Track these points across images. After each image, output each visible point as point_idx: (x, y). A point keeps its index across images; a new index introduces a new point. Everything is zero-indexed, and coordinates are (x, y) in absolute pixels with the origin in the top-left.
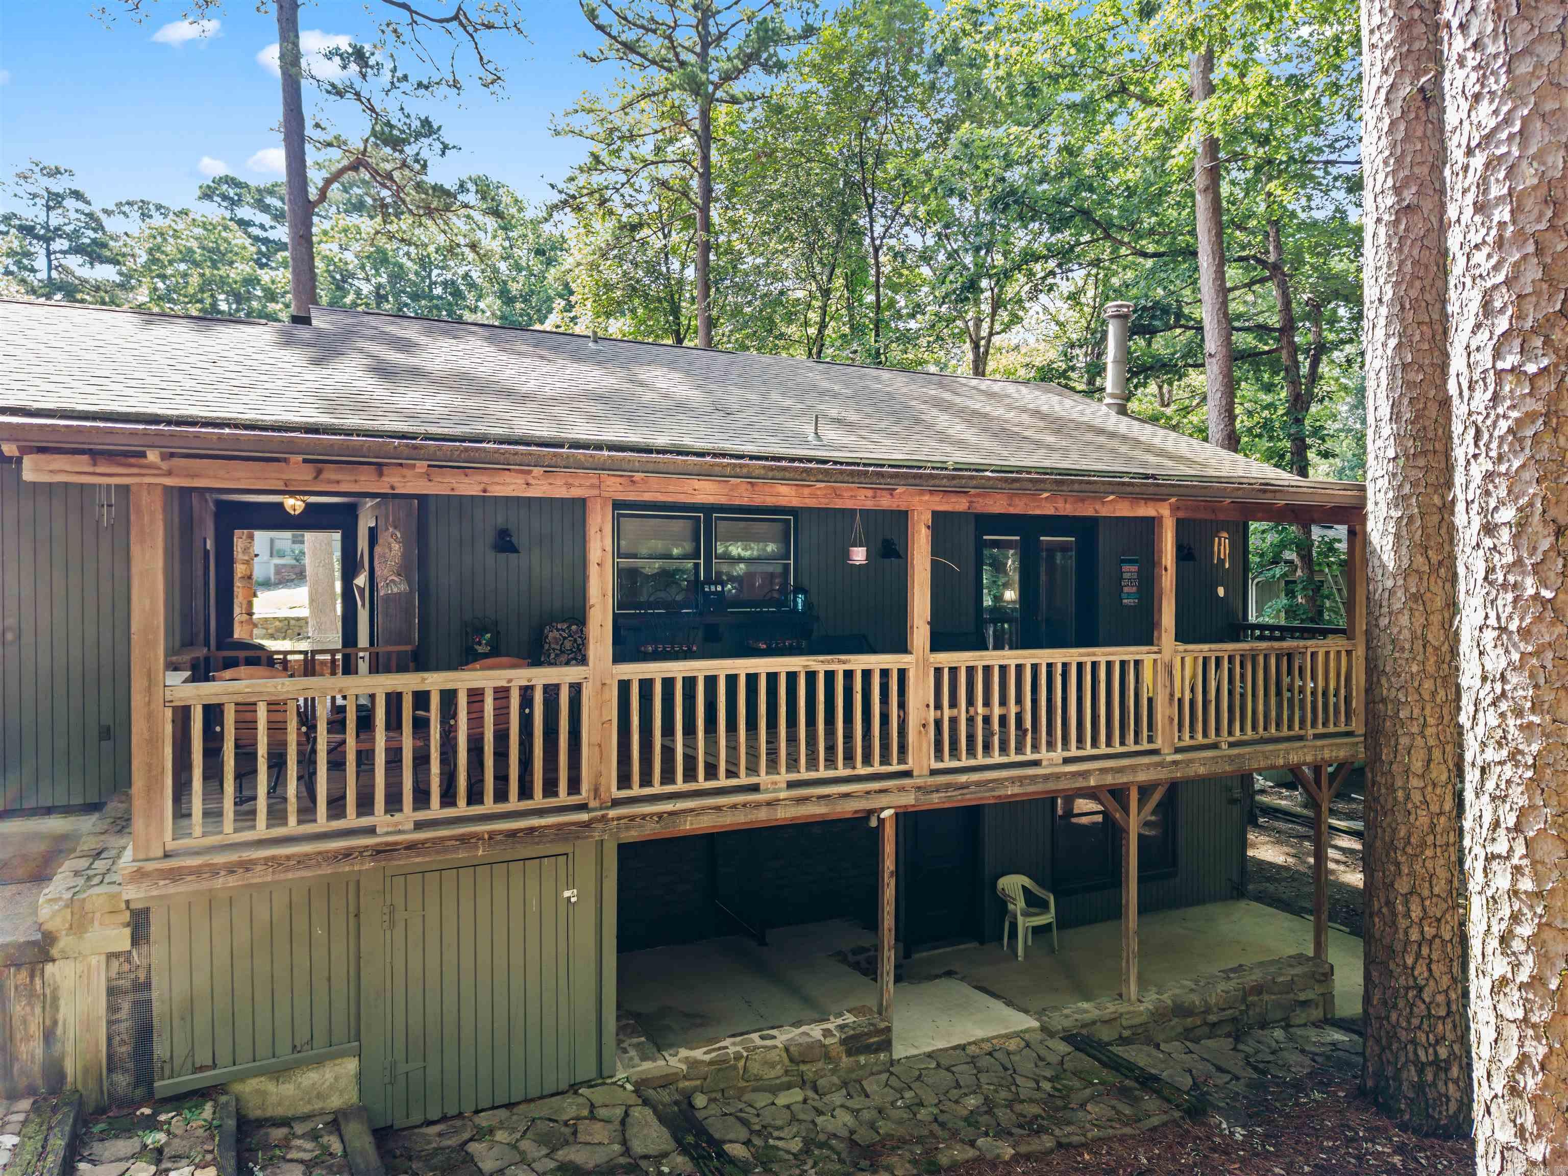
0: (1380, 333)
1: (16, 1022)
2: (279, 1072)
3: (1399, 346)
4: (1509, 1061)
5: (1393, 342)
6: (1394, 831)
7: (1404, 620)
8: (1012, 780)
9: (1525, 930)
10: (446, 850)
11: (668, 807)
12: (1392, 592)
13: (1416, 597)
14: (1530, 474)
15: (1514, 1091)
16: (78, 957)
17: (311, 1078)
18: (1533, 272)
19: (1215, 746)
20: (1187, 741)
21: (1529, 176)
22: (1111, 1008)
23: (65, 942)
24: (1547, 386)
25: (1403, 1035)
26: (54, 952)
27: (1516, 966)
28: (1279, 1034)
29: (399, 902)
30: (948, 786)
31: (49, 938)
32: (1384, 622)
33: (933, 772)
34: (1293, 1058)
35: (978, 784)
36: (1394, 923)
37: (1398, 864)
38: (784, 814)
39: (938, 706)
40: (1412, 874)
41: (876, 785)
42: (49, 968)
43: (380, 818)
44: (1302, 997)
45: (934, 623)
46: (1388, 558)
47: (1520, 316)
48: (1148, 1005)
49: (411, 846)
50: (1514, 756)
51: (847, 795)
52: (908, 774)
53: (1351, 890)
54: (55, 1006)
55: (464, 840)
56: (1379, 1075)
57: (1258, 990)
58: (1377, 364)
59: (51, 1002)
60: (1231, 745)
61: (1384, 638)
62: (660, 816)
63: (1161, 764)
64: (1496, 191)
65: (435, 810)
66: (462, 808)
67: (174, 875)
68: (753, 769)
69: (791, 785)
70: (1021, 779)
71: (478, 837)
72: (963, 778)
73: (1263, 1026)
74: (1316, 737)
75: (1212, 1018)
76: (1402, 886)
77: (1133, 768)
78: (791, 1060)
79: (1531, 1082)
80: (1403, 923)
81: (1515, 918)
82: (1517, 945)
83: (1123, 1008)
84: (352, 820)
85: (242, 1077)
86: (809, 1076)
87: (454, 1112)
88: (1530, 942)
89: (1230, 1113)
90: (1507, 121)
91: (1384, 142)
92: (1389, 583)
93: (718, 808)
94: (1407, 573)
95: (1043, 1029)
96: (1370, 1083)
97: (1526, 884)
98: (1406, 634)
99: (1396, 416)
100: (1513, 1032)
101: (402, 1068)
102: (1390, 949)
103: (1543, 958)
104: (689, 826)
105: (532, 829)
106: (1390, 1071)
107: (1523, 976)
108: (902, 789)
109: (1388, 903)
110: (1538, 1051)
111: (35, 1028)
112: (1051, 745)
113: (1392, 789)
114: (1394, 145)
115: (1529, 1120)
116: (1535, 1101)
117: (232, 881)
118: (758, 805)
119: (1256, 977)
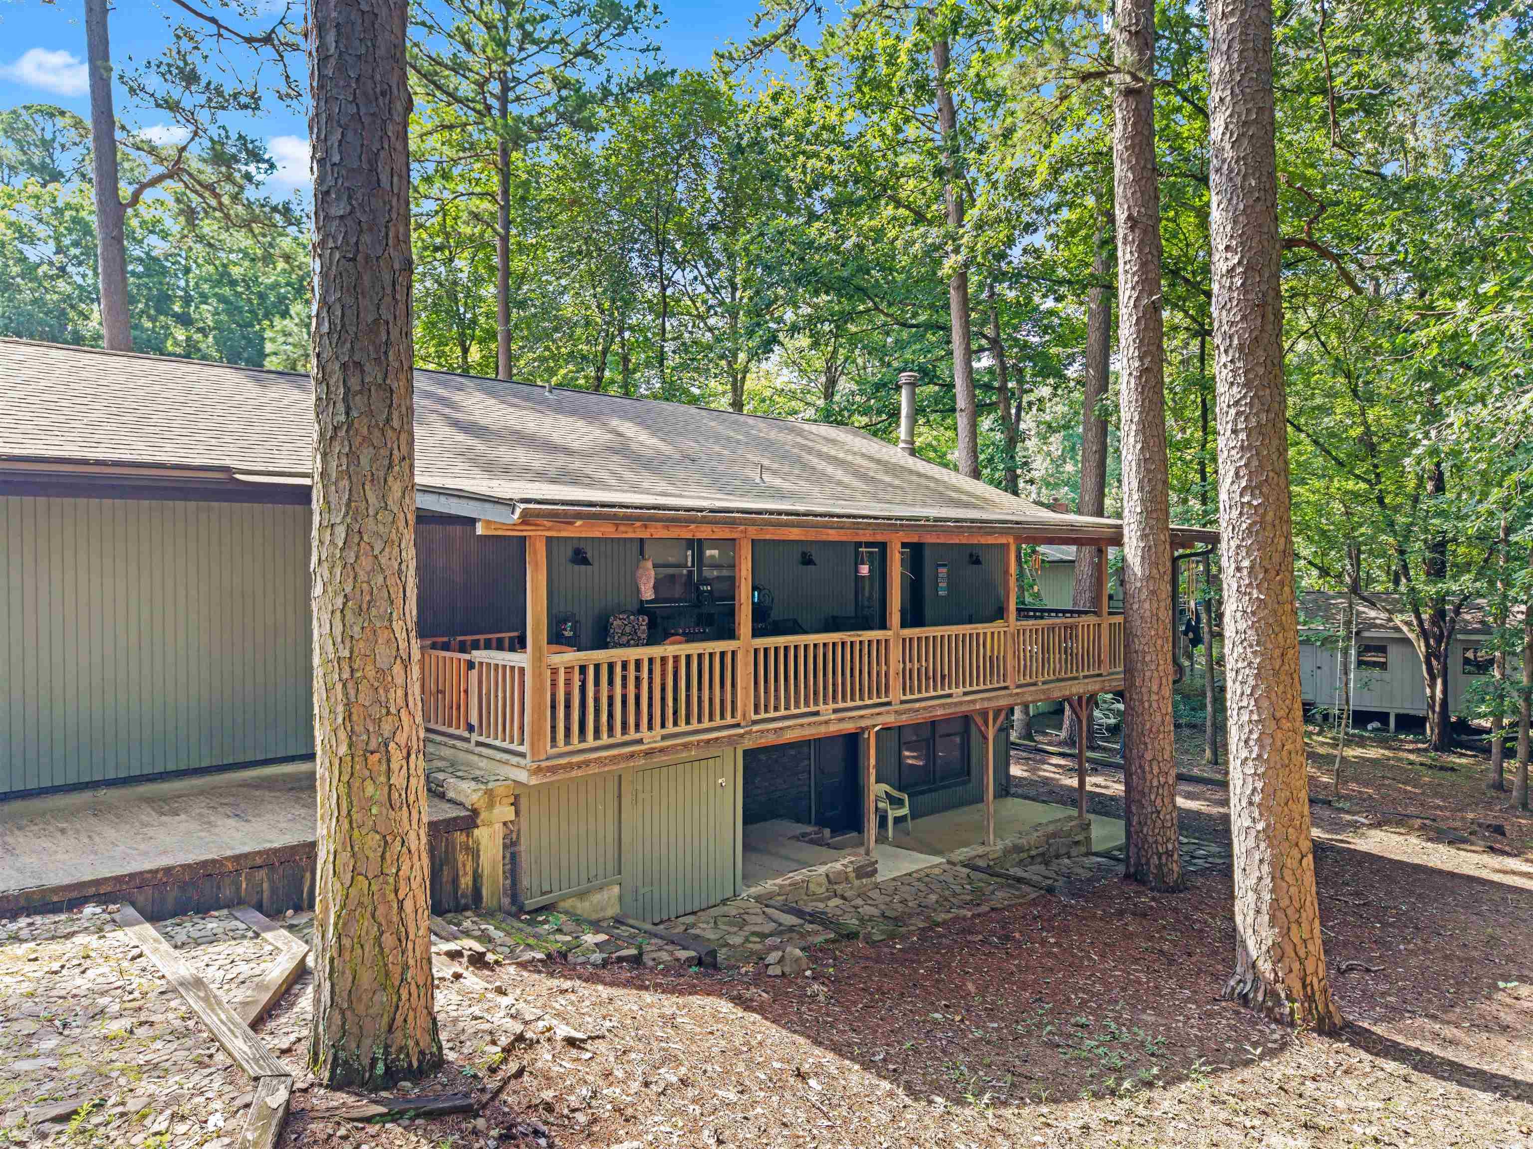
0: (1132, 440)
1: (460, 865)
2: (582, 895)
3: (1142, 449)
4: (1248, 792)
5: (1139, 446)
6: (1144, 725)
7: (1147, 605)
8: (939, 706)
9: (1255, 736)
10: (677, 752)
11: (780, 724)
12: (1140, 590)
13: (1153, 592)
14: (1255, 547)
15: (1251, 803)
16: (490, 824)
17: (596, 898)
18: (1255, 463)
19: (1035, 684)
20: (1022, 681)
21: (1253, 422)
22: (980, 850)
23: (484, 815)
24: (1261, 511)
25: (1150, 840)
26: (479, 821)
27: (1251, 752)
28: (1066, 861)
29: (640, 788)
30: (910, 710)
31: (475, 812)
32: (1136, 606)
33: (902, 702)
34: (1080, 871)
35: (924, 708)
36: (1145, 779)
37: (1146, 744)
38: (834, 728)
39: (904, 662)
40: (1153, 748)
41: (877, 710)
42: (476, 832)
43: (645, 733)
44: (1077, 838)
45: (903, 612)
46: (1138, 570)
47: (1250, 480)
48: (1000, 846)
49: (662, 750)
50: (1250, 664)
51: (862, 717)
52: (888, 704)
53: (1070, 789)
54: (478, 856)
55: (685, 746)
56: (1138, 864)
57: (1054, 835)
58: (1130, 457)
59: (475, 854)
60: (1044, 683)
61: (1136, 616)
62: (775, 730)
63: (1011, 695)
64: (1241, 426)
65: (670, 729)
66: (683, 727)
67: (553, 770)
68: (816, 703)
69: (835, 711)
70: (943, 706)
71: (691, 743)
72: (917, 705)
73: (1057, 857)
74: (1085, 677)
75: (1033, 853)
76: (1148, 756)
77: (997, 697)
78: (830, 882)
79: (1257, 799)
80: (1149, 776)
81: (1251, 732)
82: (1252, 743)
83: (987, 849)
84: (632, 735)
85: (564, 898)
86: (839, 892)
87: (665, 917)
88: (1257, 740)
89: (1062, 894)
90: (1245, 397)
91: (1133, 329)
92: (1139, 585)
93: (802, 725)
94: (1149, 578)
95: (949, 862)
96: (1132, 870)
97: (1255, 717)
98: (1148, 614)
100: (1250, 779)
101: (641, 891)
102: (1143, 794)
103: (1262, 747)
104: (790, 736)
105: (717, 739)
106: (1143, 861)
107: (1254, 755)
108: (888, 712)
109: (1140, 766)
110: (1259, 785)
111: (469, 868)
112: (957, 686)
113: (1142, 702)
114: (1138, 332)
115: (1256, 815)
116: (1259, 805)
117: (580, 773)
118: (821, 723)
119: (1051, 828)
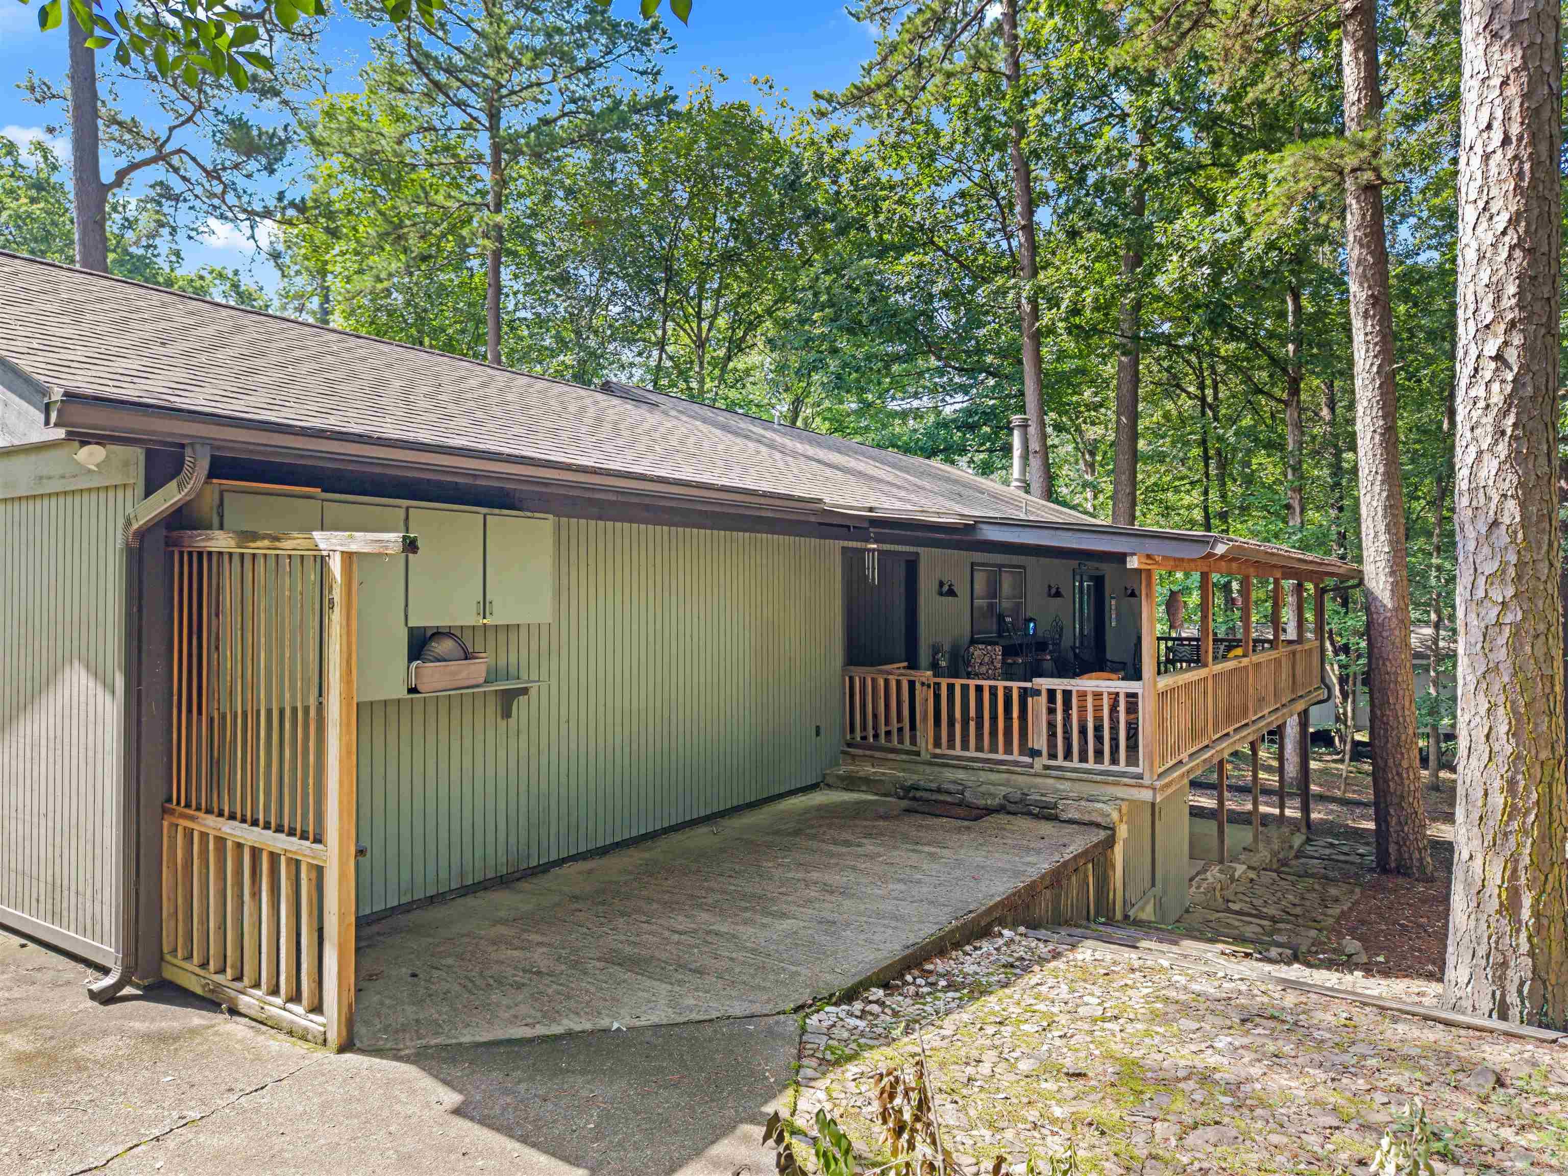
0: (1377, 488)
3: (1388, 497)
5: (1385, 494)
6: (1399, 737)
16: (1119, 841)
23: (1117, 833)
26: (1116, 839)
31: (1114, 830)
36: (1403, 785)
37: (1402, 754)
40: (1409, 757)
42: (1115, 849)
56: (1400, 859)
58: (1375, 504)
59: (1114, 869)
80: (1406, 782)
91: (1376, 391)
92: (1389, 615)
96: (1393, 865)
99: (1388, 530)
109: (1398, 774)
